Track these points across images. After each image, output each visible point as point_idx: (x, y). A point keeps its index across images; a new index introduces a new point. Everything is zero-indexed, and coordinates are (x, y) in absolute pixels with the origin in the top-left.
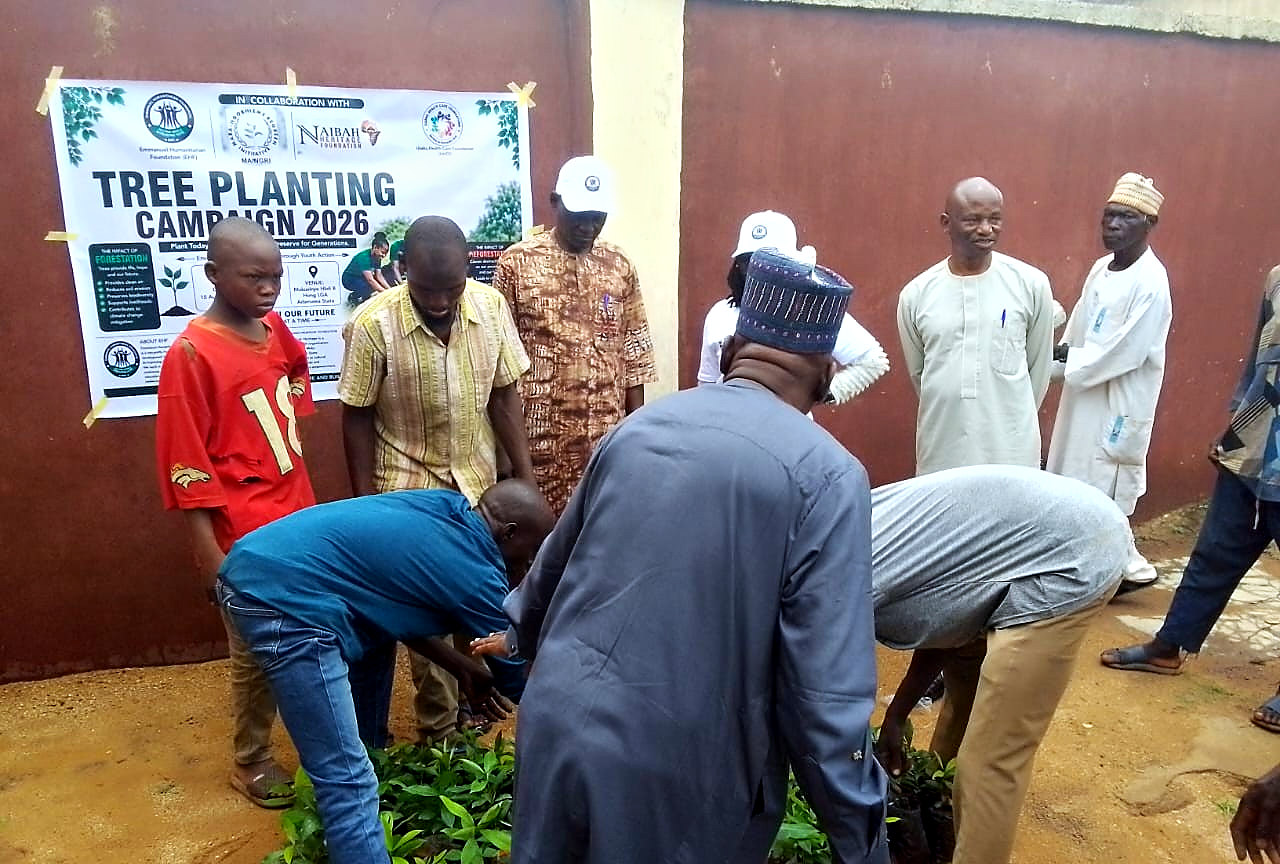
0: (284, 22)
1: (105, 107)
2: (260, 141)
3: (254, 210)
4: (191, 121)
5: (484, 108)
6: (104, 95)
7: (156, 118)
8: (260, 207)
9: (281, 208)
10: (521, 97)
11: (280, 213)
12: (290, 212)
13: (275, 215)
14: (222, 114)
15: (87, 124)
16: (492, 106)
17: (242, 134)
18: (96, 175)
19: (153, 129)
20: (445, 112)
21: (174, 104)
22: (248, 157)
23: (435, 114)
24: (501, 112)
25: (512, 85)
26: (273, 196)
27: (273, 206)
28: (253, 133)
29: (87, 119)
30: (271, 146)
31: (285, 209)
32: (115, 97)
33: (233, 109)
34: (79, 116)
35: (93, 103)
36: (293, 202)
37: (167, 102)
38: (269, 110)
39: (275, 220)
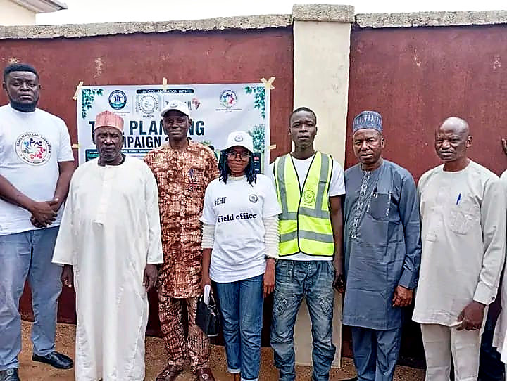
0: (164, 59)
1: (96, 96)
2: (151, 108)
3: (145, 136)
4: (125, 101)
5: (249, 90)
6: (96, 92)
7: (113, 100)
8: (147, 135)
9: (156, 136)
10: (267, 85)
11: (155, 138)
12: (160, 138)
13: (153, 139)
14: (137, 98)
15: (89, 103)
16: (253, 89)
17: (144, 106)
18: (90, 122)
19: (111, 105)
20: (230, 93)
21: (120, 94)
22: (145, 115)
23: (225, 94)
24: (257, 92)
25: (263, 80)
26: (153, 131)
27: (153, 135)
28: (148, 104)
29: (89, 101)
30: (154, 110)
31: (158, 136)
32: (99, 92)
33: (142, 95)
34: (87, 100)
35: (92, 95)
36: (161, 134)
37: (117, 94)
38: (155, 95)
39: (153, 141)
